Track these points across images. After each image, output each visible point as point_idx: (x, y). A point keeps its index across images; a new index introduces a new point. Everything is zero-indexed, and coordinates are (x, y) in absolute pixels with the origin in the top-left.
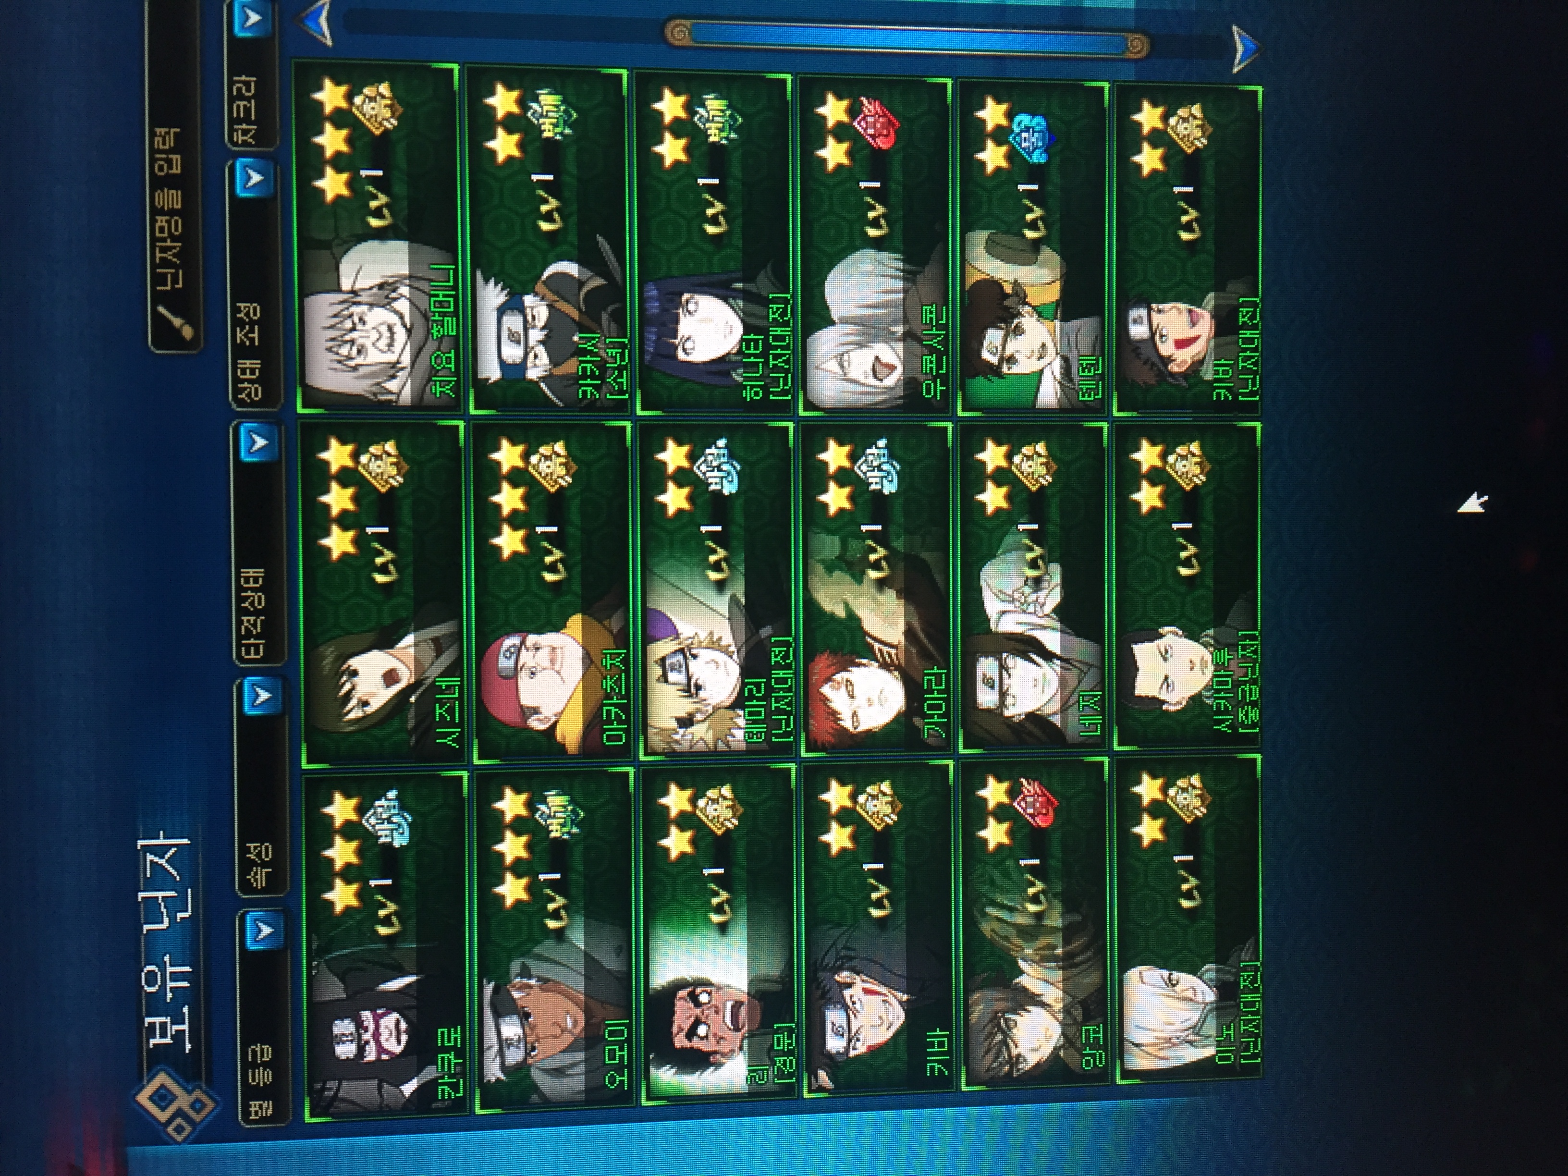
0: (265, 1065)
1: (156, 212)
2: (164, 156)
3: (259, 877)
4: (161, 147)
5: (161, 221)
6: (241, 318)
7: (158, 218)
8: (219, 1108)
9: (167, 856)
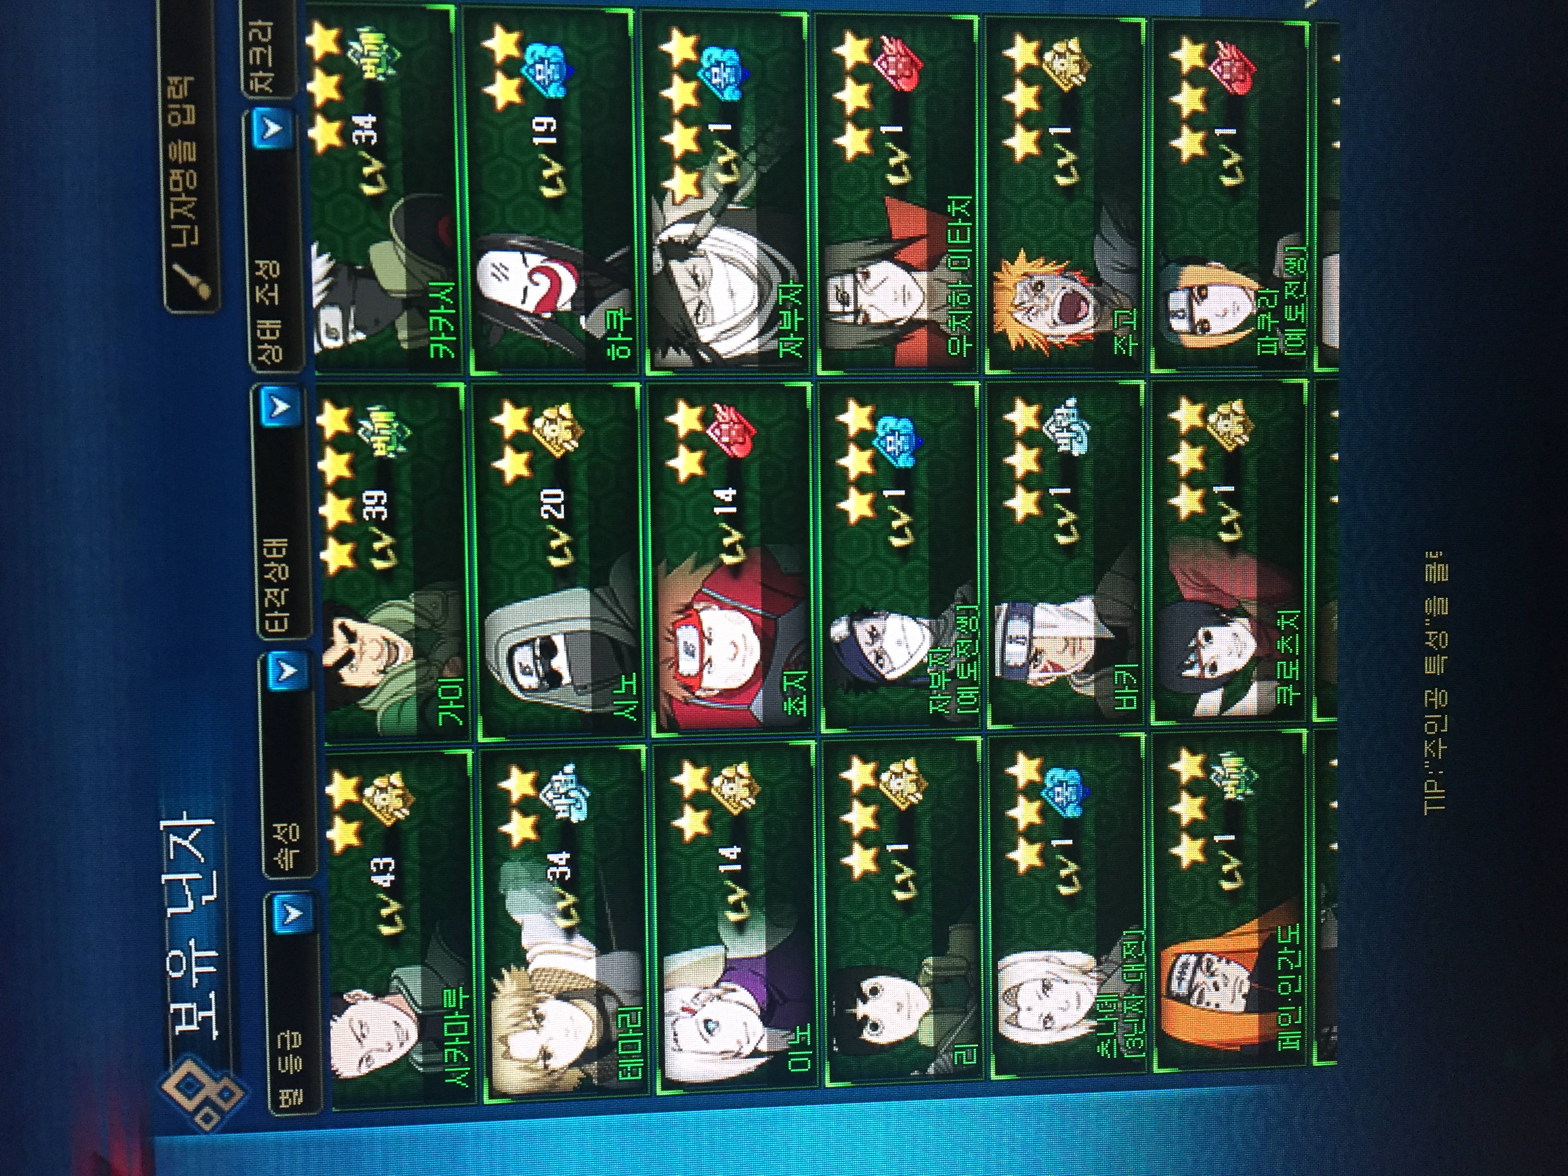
0: (295, 1052)
1: (170, 165)
2: (178, 106)
3: (287, 859)
4: (175, 96)
5: (176, 174)
6: (261, 277)
7: (173, 172)
8: (247, 1098)
9: (190, 838)
